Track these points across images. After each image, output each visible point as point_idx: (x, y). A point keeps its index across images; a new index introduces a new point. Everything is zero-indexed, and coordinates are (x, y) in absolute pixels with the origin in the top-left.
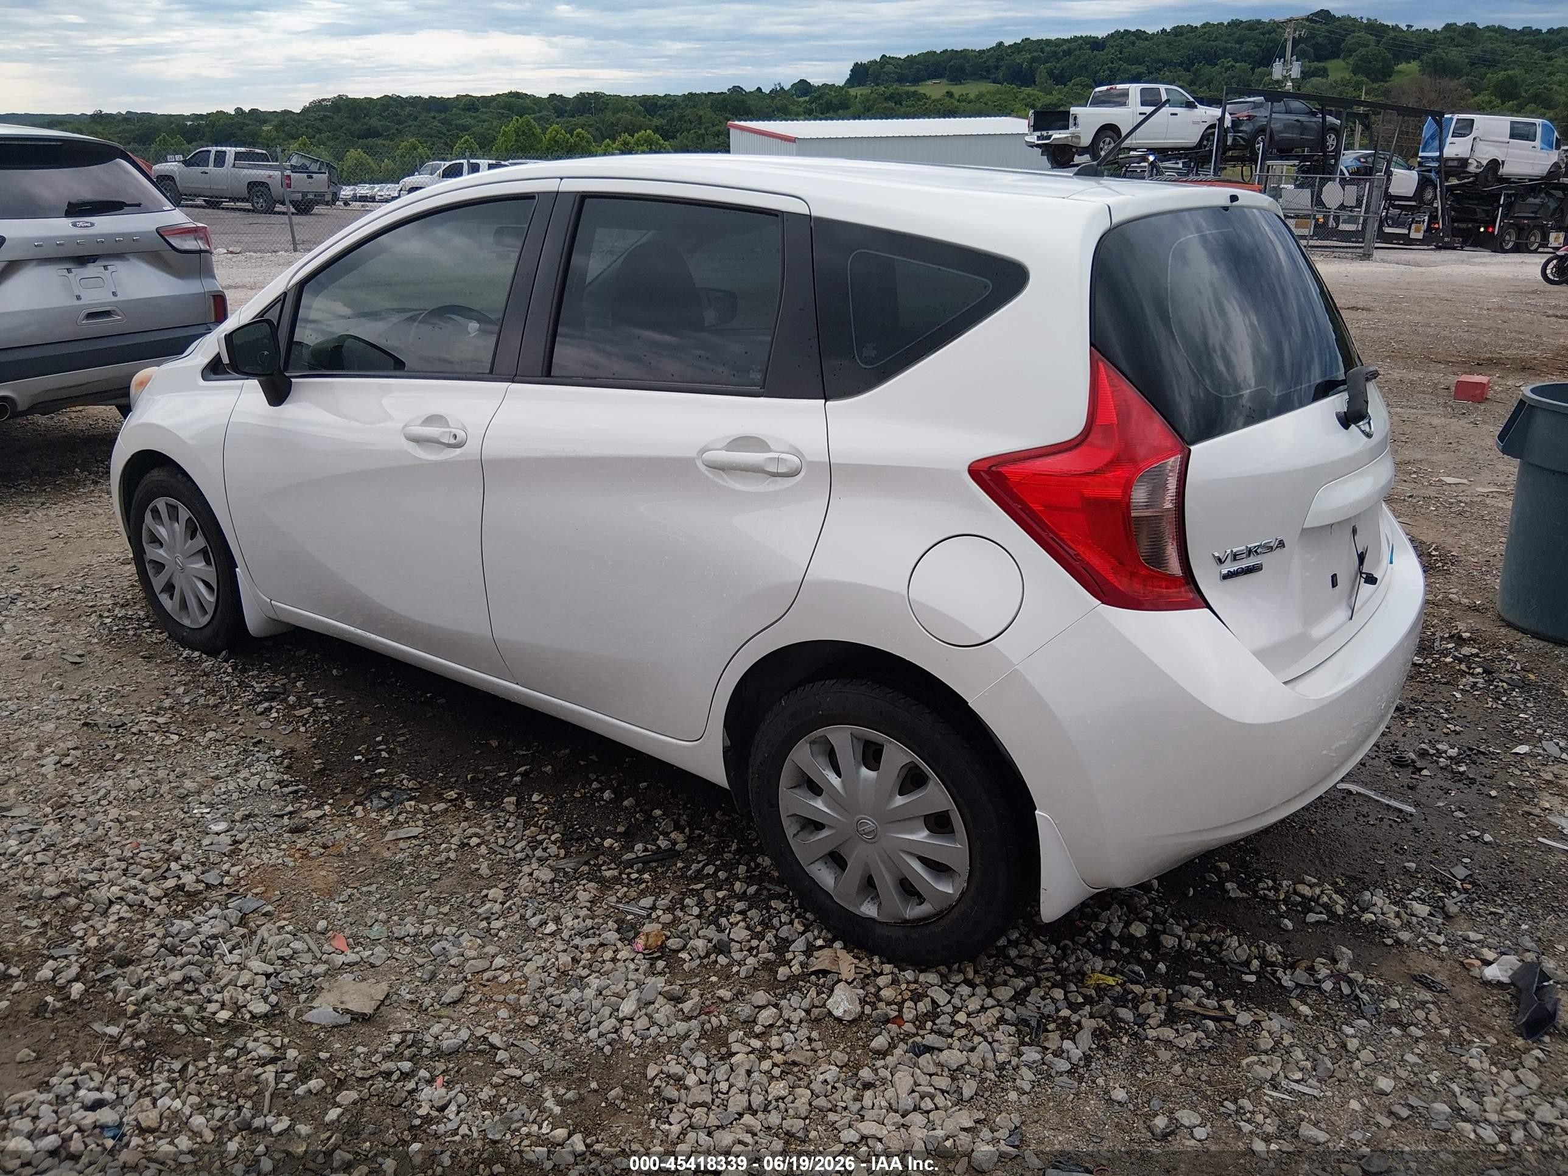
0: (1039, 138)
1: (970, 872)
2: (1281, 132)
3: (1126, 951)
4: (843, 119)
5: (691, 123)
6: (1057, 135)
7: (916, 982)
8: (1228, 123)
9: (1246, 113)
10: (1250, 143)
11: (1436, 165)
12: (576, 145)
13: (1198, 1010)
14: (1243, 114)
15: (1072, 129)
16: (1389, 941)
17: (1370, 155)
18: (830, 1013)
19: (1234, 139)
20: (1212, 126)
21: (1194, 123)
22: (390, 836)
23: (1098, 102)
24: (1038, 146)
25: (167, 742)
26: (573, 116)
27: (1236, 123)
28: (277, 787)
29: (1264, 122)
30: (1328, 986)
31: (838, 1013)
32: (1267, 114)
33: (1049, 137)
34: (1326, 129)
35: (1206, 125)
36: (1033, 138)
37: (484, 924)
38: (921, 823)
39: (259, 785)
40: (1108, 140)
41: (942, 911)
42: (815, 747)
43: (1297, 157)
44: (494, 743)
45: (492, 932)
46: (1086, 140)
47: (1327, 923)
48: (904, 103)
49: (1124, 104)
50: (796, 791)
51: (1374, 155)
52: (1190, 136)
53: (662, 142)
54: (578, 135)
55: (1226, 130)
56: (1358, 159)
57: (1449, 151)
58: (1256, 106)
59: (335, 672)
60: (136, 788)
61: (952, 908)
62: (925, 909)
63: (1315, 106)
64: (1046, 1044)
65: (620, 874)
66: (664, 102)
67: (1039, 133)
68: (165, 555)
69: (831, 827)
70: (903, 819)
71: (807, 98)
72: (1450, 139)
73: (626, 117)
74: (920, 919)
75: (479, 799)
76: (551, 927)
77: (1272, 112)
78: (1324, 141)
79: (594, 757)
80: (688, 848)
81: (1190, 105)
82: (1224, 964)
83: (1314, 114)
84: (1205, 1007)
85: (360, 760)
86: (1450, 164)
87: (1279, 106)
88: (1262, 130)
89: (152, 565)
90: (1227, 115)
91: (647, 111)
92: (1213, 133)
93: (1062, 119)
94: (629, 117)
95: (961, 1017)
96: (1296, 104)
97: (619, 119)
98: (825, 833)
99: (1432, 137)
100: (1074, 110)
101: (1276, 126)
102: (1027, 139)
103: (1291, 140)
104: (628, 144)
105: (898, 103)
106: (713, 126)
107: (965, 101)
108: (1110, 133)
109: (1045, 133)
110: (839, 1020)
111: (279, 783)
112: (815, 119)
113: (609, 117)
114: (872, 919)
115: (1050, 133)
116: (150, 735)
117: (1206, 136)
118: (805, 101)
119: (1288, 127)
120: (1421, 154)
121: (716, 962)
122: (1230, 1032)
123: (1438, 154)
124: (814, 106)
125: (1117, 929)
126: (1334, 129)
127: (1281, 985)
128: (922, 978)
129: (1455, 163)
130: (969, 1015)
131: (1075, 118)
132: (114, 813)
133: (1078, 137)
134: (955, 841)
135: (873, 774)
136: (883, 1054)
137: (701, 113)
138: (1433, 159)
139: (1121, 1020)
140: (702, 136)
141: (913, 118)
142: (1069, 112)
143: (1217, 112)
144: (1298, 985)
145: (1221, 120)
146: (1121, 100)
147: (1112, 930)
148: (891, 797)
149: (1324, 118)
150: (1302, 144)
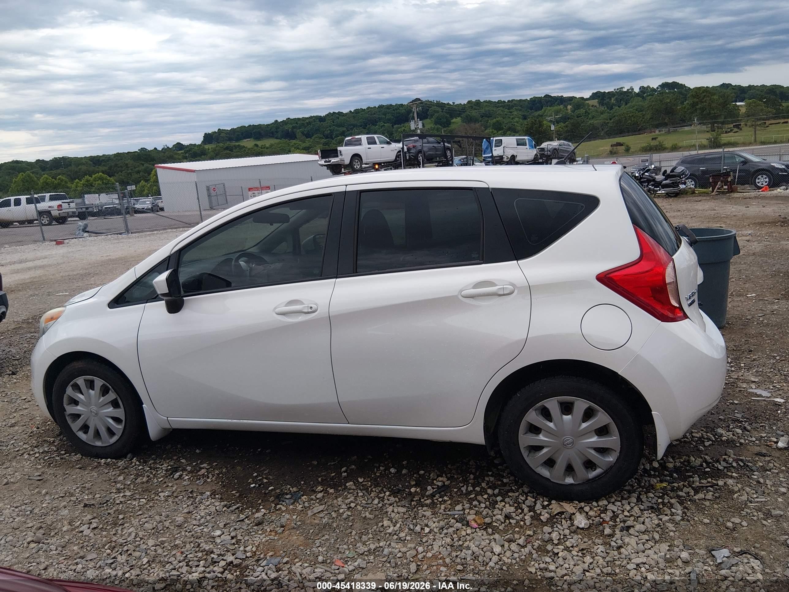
0: (325, 162)
1: (621, 448)
2: (428, 152)
3: (657, 473)
4: (204, 160)
5: (122, 167)
6: (334, 160)
7: (598, 506)
8: (405, 150)
9: (412, 145)
10: (416, 158)
11: (490, 159)
12: (59, 184)
13: (701, 485)
14: (411, 145)
15: (340, 157)
16: (738, 445)
17: (465, 158)
18: (578, 528)
19: (409, 156)
20: (400, 151)
21: (392, 151)
22: (310, 513)
23: (349, 144)
24: (325, 165)
25: (141, 504)
26: (52, 170)
27: (409, 149)
28: (225, 508)
29: (420, 148)
30: (734, 464)
31: (581, 526)
32: (421, 144)
33: (330, 161)
34: (446, 149)
35: (396, 152)
36: (322, 162)
37: (395, 537)
38: (594, 433)
39: (216, 510)
40: (357, 161)
41: (607, 470)
42: (537, 411)
43: (436, 162)
44: (315, 463)
45: (402, 539)
46: (347, 162)
47: (713, 444)
48: (234, 151)
49: (360, 144)
50: (527, 435)
51: (467, 158)
52: (392, 157)
53: (109, 178)
54: (59, 179)
55: (405, 153)
56: (460, 160)
57: (495, 153)
58: (416, 141)
59: (198, 451)
60: (151, 528)
61: (611, 467)
62: (598, 471)
63: (439, 139)
64: (665, 513)
65: (433, 501)
66: (104, 158)
67: (324, 160)
68: (81, 409)
69: (547, 447)
70: (586, 433)
71: (183, 151)
72: (494, 148)
73: (84, 168)
74: (596, 477)
75: (334, 487)
76: (427, 530)
77: (423, 143)
78: (446, 154)
79: (370, 457)
80: (451, 482)
81: (388, 143)
82: (694, 468)
83: (439, 143)
84: (703, 483)
85: (255, 487)
86: (496, 158)
87: (425, 140)
88: (420, 152)
89: (69, 417)
90: (405, 146)
91: (94, 163)
92: (400, 155)
93: (335, 153)
94: (85, 167)
95: (626, 513)
96: (431, 139)
97: (80, 169)
98: (545, 450)
99: (487, 148)
100: (339, 148)
101: (425, 149)
102: (319, 162)
103: (432, 154)
104: (89, 181)
105: (231, 150)
106: (135, 168)
107: (264, 148)
108: (356, 157)
109: (327, 160)
110: (583, 529)
111: (225, 506)
112: (190, 162)
113: (73, 168)
114: (572, 484)
115: (330, 159)
116: (128, 502)
117: (397, 156)
118: (182, 153)
119: (430, 149)
120: (483, 156)
121: (510, 523)
122: (719, 489)
123: (491, 155)
124: (187, 155)
125: (648, 467)
126: (448, 148)
127: (718, 469)
128: (600, 503)
129: (498, 158)
130: (628, 512)
131: (341, 152)
132: (151, 542)
133: (344, 161)
134: (611, 437)
135: (569, 417)
136: (611, 536)
137: (126, 162)
138: (489, 157)
139: (682, 497)
140: (130, 173)
141: (241, 158)
142: (337, 150)
143: (400, 145)
144: (725, 467)
145: (403, 148)
146: (358, 142)
147: (646, 467)
148: (580, 425)
149: (444, 144)
150: (437, 156)
